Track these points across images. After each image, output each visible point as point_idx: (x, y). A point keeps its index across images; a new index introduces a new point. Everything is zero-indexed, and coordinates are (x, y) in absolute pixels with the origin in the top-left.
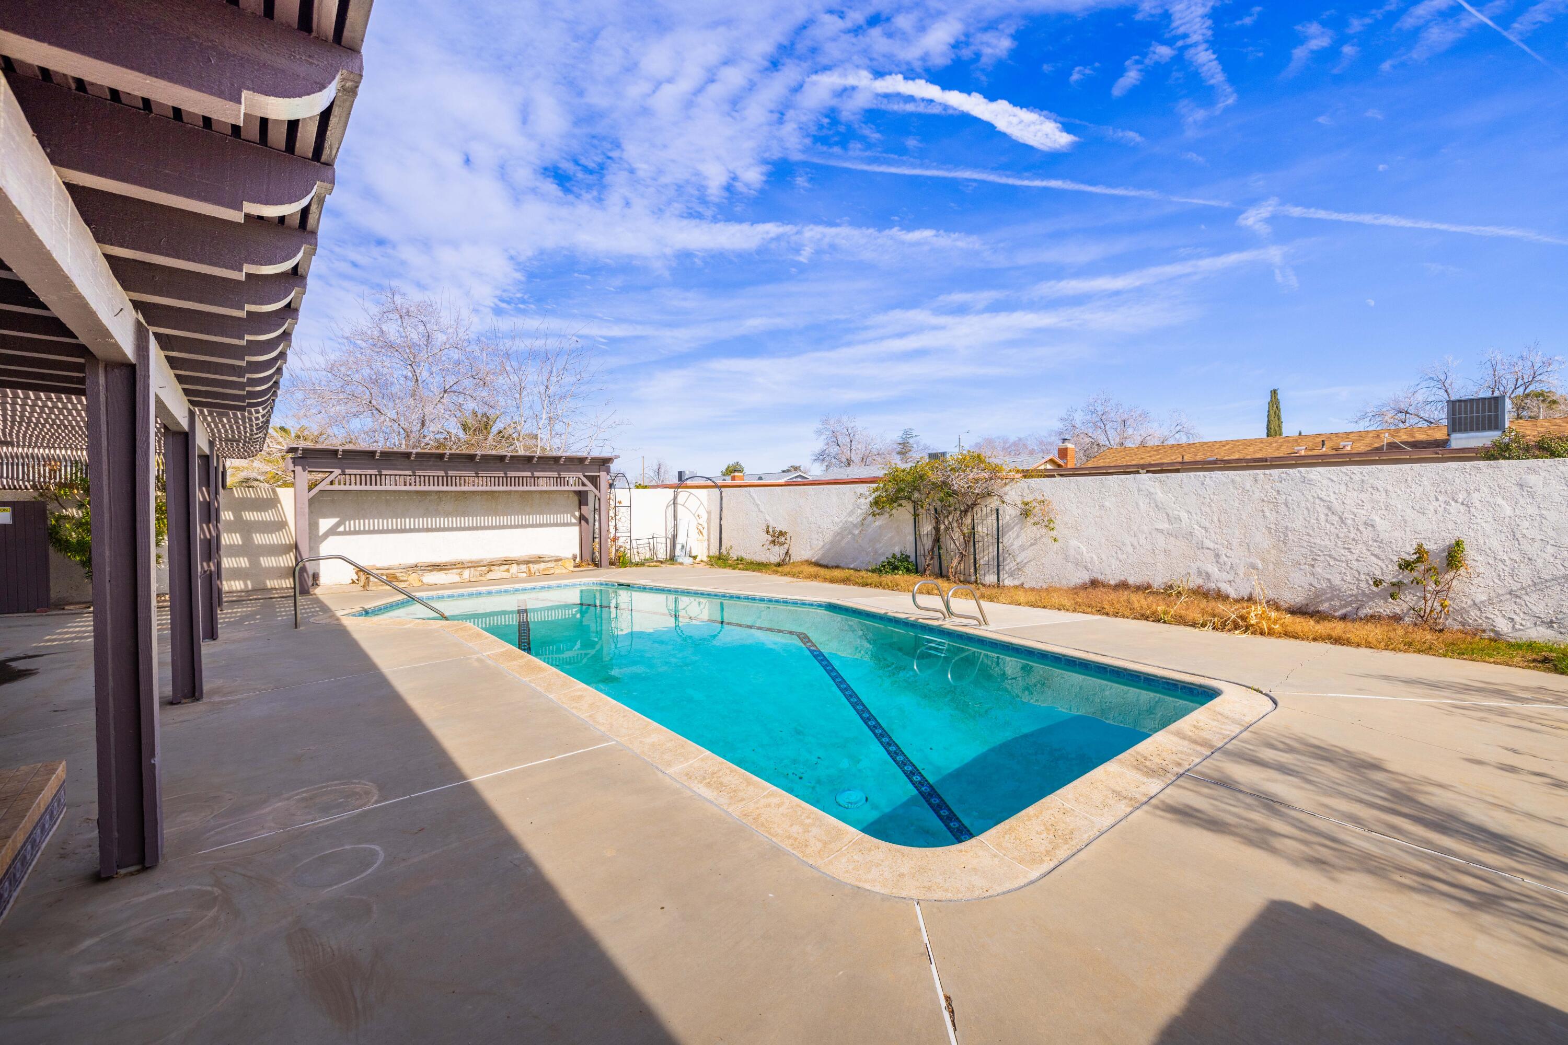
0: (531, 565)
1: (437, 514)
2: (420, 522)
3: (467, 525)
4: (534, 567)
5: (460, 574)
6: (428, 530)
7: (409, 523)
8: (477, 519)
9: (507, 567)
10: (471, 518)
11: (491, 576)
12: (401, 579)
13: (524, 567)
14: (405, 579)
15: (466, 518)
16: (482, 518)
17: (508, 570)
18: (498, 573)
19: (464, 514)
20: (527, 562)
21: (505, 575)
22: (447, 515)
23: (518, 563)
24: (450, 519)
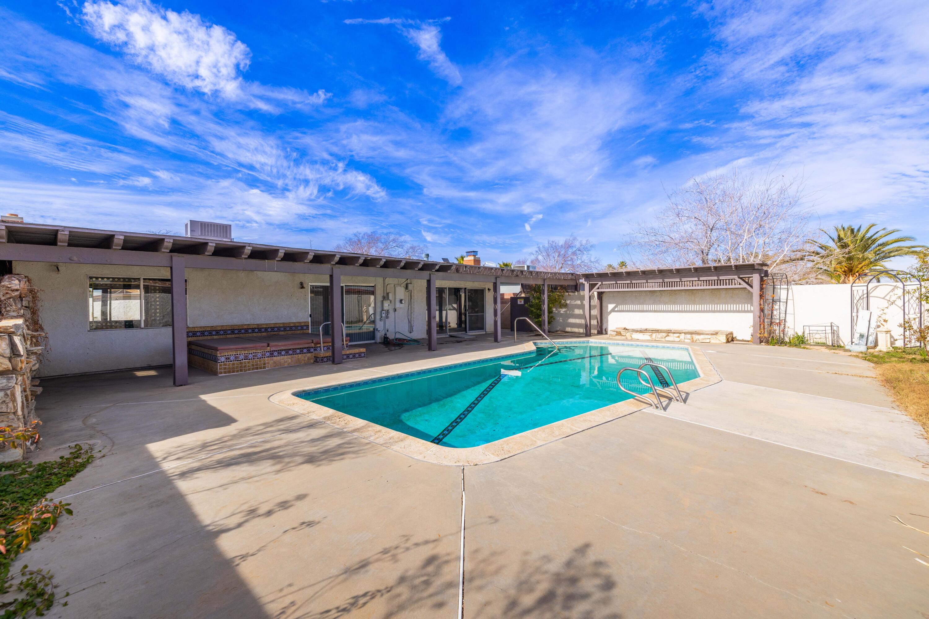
0: (693, 335)
1: (660, 303)
2: (652, 307)
3: (676, 309)
4: (696, 337)
5: (651, 336)
6: (655, 311)
7: (646, 307)
8: (682, 307)
9: (678, 335)
10: (678, 306)
11: (668, 339)
12: (623, 334)
13: (689, 336)
14: (624, 335)
15: (676, 306)
16: (686, 306)
17: (679, 337)
18: (672, 337)
19: (675, 303)
20: (691, 333)
21: (678, 339)
22: (665, 303)
23: (685, 333)
24: (667, 306)
